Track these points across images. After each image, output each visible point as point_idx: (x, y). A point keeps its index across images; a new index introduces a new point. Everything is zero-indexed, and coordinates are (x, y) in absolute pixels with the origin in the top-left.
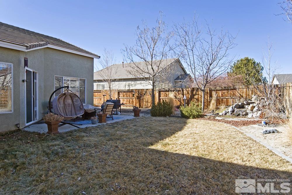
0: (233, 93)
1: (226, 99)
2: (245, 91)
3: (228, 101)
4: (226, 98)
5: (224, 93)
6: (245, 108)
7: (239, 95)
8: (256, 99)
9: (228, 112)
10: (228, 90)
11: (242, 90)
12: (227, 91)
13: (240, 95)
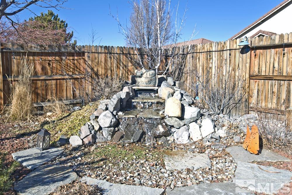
0: (74, 64)
1: (57, 79)
2: (103, 60)
3: (61, 85)
4: (55, 77)
5: (49, 64)
6: (135, 107)
7: (89, 70)
8: (151, 80)
9: (100, 128)
10: (60, 54)
11: (95, 58)
12: (57, 58)
13: (92, 69)
